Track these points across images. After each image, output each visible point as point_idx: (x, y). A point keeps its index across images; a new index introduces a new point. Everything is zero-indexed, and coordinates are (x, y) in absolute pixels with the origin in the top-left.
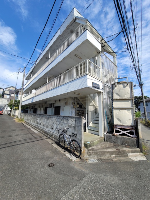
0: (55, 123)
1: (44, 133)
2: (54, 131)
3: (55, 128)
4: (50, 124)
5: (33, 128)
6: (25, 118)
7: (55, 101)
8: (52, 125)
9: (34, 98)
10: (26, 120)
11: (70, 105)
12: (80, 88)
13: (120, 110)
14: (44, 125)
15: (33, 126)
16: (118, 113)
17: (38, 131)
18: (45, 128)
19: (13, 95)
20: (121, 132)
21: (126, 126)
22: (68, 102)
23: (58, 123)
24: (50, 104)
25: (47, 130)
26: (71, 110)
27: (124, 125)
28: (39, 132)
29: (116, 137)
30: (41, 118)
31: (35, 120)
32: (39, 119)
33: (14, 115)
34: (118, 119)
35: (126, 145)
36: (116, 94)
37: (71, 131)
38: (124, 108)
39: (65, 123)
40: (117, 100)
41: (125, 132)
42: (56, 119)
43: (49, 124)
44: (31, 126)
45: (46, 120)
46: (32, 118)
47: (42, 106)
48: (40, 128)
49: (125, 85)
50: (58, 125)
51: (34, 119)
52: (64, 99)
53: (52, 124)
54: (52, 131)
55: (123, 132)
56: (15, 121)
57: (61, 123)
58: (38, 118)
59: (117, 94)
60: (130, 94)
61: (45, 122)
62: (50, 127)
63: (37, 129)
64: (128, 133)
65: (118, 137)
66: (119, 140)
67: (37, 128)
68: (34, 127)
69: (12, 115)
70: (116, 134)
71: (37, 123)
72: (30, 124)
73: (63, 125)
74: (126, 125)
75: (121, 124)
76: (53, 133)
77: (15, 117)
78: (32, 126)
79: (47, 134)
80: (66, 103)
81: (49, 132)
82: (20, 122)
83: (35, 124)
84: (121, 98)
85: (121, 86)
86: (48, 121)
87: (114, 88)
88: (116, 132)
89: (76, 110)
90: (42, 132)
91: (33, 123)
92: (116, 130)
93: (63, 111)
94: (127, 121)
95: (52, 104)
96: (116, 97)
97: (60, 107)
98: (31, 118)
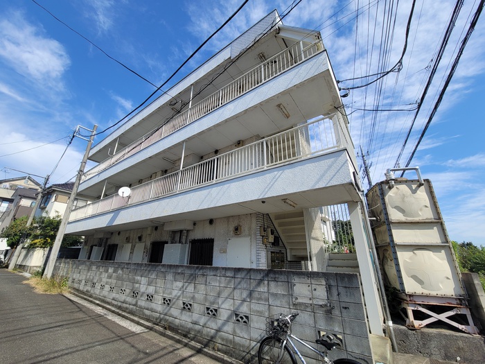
0: (225, 294)
1: (169, 333)
2: (224, 324)
3: (224, 315)
4: (199, 297)
5: (113, 312)
6: (76, 276)
7: (195, 224)
8: (213, 303)
9: (122, 213)
10: (76, 286)
11: (250, 235)
12: (321, 185)
13: (414, 250)
14: (167, 302)
15: (113, 305)
16: (410, 258)
17: (138, 323)
18: (175, 312)
19: (25, 203)
20: (430, 316)
21: (442, 298)
22: (245, 228)
23: (240, 294)
24: (173, 232)
25: (184, 319)
26: (254, 252)
27: (434, 293)
28: (147, 327)
29: (423, 333)
30: (153, 276)
31: (125, 283)
32: (144, 280)
33: (21, 267)
34: (415, 278)
35: (458, 359)
36: (395, 208)
37: (312, 322)
38: (424, 246)
39: (275, 295)
40: (401, 224)
41: (443, 317)
42: (230, 282)
43: (193, 298)
44: (103, 307)
45: (179, 284)
46: (110, 277)
47: (140, 238)
48: (147, 312)
49: (414, 187)
50: (244, 301)
51: (118, 278)
52: (228, 218)
53: (212, 299)
54: (214, 325)
55: (435, 317)
56: (30, 288)
57: (256, 295)
58: (139, 278)
59: (397, 208)
60: (430, 208)
61: (175, 293)
62: (203, 308)
63: (136, 319)
64: (450, 318)
65: (428, 335)
66: (433, 344)
67: (131, 313)
68: (120, 308)
69: (11, 266)
70: (417, 323)
71: (135, 294)
72: (96, 299)
73: (268, 300)
74: (440, 293)
75: (426, 292)
76: (218, 331)
77: (27, 275)
78: (108, 306)
79: (185, 336)
80: (236, 229)
81: (197, 327)
82: (55, 292)
83: (122, 297)
84: (410, 219)
85: (403, 187)
86: (191, 288)
87: (385, 192)
88: (415, 319)
89: (267, 251)
90: (157, 327)
91: (114, 295)
92: (413, 311)
93: (225, 252)
94: (442, 283)
95: (181, 231)
96: (395, 215)
97: (210, 242)
98: (105, 275)
